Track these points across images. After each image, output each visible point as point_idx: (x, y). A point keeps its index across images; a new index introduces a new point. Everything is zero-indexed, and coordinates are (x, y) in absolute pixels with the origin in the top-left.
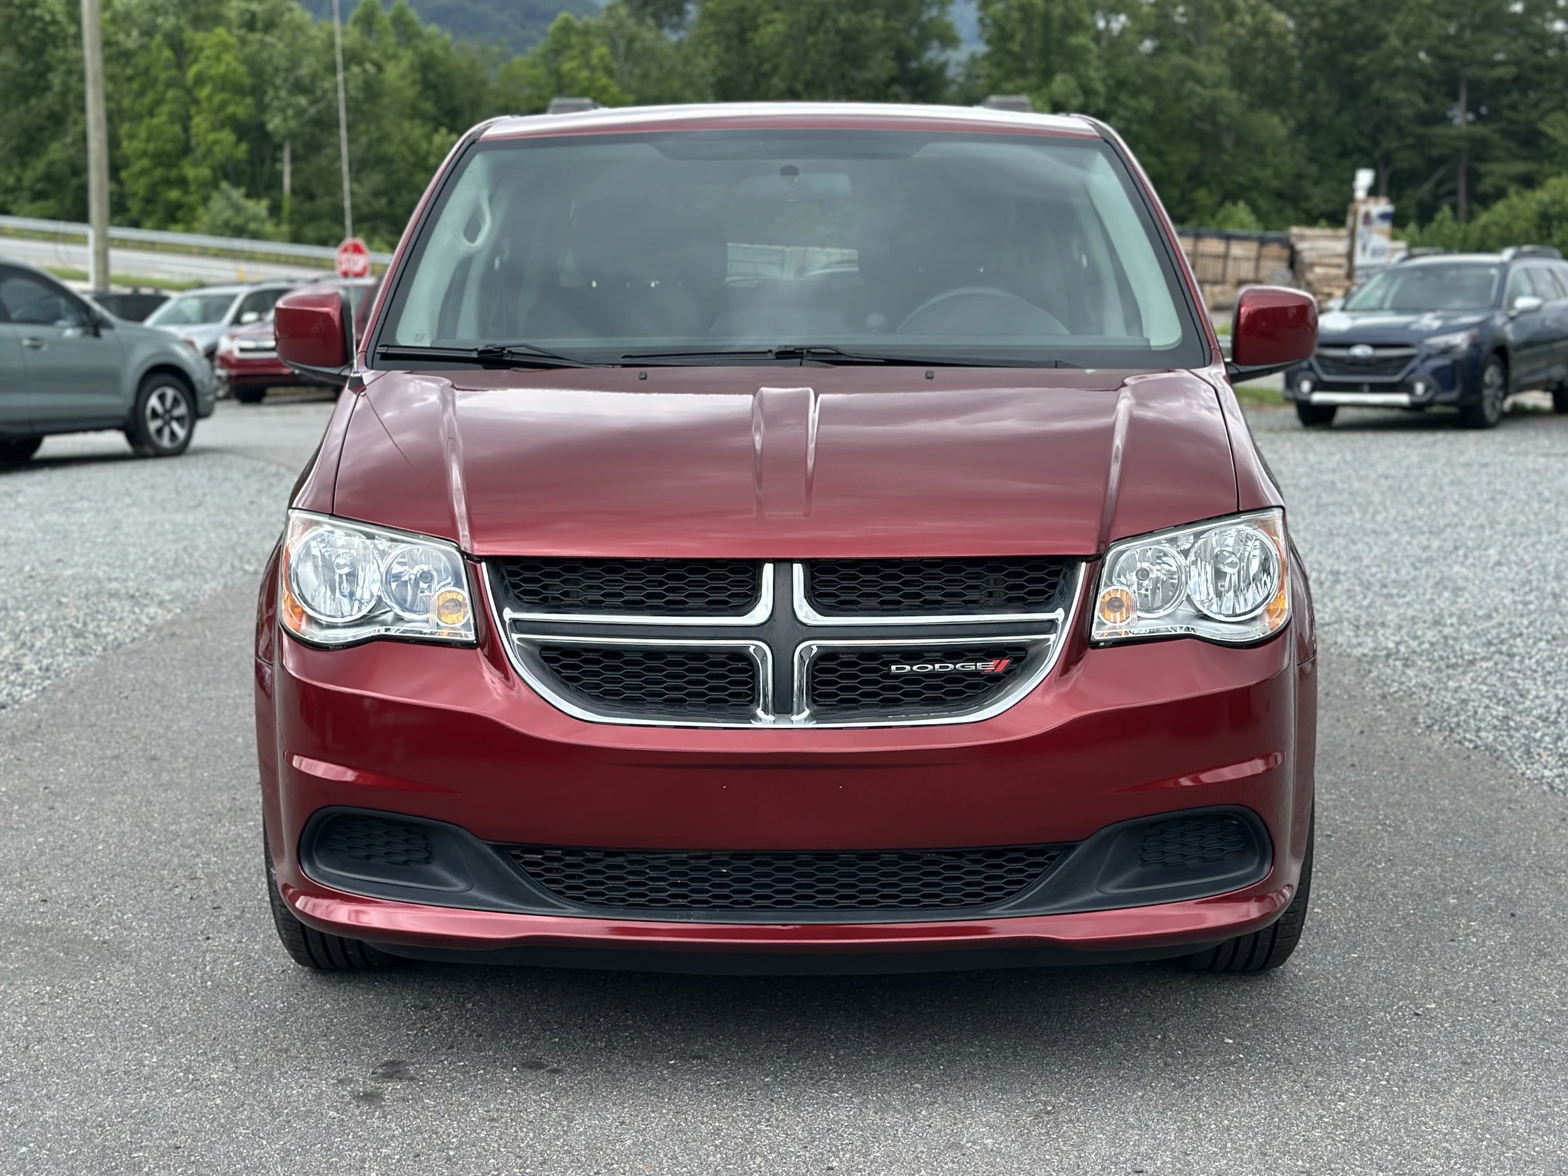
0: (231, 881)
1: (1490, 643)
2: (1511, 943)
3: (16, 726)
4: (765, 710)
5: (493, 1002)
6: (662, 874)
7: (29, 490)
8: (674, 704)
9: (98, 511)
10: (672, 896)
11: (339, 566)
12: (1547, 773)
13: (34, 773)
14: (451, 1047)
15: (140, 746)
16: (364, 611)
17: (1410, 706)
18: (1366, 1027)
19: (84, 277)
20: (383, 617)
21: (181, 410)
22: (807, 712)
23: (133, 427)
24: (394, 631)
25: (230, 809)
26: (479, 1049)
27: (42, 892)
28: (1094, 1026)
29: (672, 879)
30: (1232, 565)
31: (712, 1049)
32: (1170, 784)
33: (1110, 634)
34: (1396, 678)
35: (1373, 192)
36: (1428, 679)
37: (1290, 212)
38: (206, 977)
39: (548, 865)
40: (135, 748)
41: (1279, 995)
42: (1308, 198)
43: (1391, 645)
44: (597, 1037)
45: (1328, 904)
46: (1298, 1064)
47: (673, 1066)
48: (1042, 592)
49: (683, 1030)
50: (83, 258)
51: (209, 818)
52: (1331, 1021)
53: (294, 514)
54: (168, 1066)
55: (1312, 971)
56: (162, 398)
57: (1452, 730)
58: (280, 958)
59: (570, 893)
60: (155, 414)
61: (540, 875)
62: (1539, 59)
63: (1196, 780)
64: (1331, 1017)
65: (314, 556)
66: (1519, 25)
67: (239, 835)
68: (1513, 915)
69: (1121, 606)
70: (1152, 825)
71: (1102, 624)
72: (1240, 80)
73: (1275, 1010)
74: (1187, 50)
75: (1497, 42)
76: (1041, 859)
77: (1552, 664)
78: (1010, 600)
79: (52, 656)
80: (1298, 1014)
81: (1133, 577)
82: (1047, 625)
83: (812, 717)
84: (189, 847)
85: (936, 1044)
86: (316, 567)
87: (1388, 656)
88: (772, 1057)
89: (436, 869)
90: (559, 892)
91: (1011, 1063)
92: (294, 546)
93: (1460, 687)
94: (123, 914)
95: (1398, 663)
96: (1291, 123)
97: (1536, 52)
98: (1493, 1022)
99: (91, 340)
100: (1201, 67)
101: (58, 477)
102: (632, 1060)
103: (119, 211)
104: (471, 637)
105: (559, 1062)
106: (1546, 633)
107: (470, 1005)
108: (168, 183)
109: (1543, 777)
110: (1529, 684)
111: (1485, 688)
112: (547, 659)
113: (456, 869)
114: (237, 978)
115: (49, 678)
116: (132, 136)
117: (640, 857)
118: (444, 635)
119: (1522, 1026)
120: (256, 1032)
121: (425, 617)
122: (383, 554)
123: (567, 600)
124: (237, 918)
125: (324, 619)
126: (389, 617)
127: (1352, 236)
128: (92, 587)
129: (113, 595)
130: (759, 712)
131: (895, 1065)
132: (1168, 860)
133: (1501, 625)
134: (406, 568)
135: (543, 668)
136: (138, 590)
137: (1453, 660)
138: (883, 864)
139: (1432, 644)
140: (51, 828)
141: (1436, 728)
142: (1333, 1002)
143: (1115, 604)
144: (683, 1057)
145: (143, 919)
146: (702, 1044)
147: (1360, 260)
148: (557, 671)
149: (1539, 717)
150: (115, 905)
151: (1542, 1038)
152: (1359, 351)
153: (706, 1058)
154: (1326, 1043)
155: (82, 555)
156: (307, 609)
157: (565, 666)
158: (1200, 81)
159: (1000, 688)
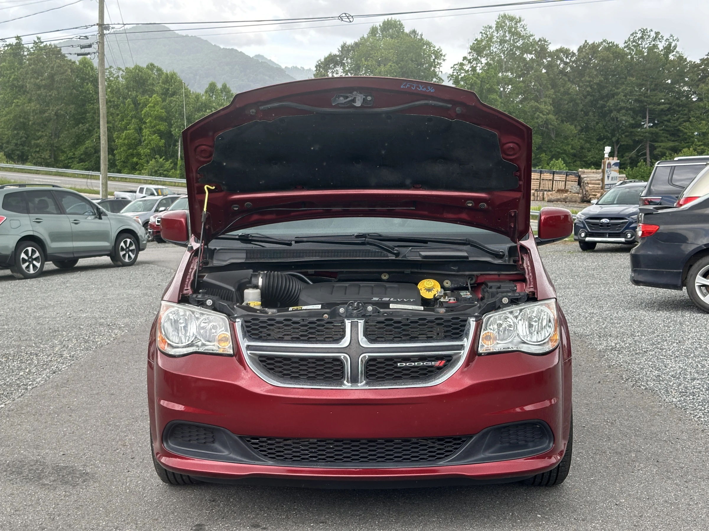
0: (139, 447)
1: (653, 344)
2: (656, 473)
3: (58, 381)
4: (348, 382)
5: (241, 498)
6: (307, 448)
7: (72, 280)
8: (311, 379)
9: (98, 289)
10: (311, 457)
11: (181, 323)
12: (674, 400)
13: (64, 401)
14: (223, 518)
15: (107, 389)
16: (190, 342)
17: (620, 371)
18: (595, 509)
19: (98, 193)
20: (197, 344)
21: (133, 247)
22: (364, 382)
23: (114, 254)
24: (201, 350)
25: (141, 416)
26: (234, 518)
27: (64, 452)
28: (485, 509)
29: (311, 450)
30: (536, 321)
31: (328, 519)
32: (512, 411)
33: (486, 350)
34: (615, 358)
35: (611, 155)
36: (628, 359)
37: (578, 163)
38: (127, 488)
39: (261, 444)
40: (105, 390)
41: (561, 496)
42: (586, 157)
43: (613, 344)
44: (282, 513)
45: (582, 456)
46: (567, 526)
47: (312, 526)
48: (458, 334)
49: (317, 510)
50: (98, 184)
51: (133, 420)
52: (581, 507)
53: (163, 303)
54: (109, 526)
55: (574, 485)
56: (125, 242)
57: (636, 382)
58: (157, 480)
59: (270, 456)
60: (123, 249)
61: (257, 448)
62: (678, 101)
63: (522, 409)
64: (581, 505)
65: (171, 319)
66: (670, 88)
67: (144, 427)
68: (657, 461)
69: (490, 338)
70: (504, 427)
71: (483, 346)
72: (558, 111)
73: (559, 502)
74: (536, 99)
75: (661, 95)
76: (459, 442)
77: (678, 353)
78: (446, 336)
79: (75, 351)
80: (568, 504)
81: (496, 327)
82: (461, 347)
83: (367, 384)
84: (124, 432)
85: (419, 517)
86: (171, 324)
87: (612, 349)
88: (352, 522)
89: (217, 445)
90: (266, 455)
91: (450, 525)
92: (163, 316)
93: (641, 362)
94: (96, 461)
95: (616, 352)
96: (579, 128)
97: (677, 99)
98: (647, 507)
99: (97, 220)
100: (542, 106)
101: (83, 274)
102: (296, 523)
103: (112, 166)
104: (231, 352)
105: (266, 525)
106: (676, 340)
107: (232, 500)
108: (132, 155)
109: (672, 401)
110: (668, 362)
111: (651, 363)
112: (261, 361)
113: (225, 446)
114: (139, 488)
115: (73, 360)
116: (118, 138)
117: (298, 441)
118: (221, 352)
119: (659, 509)
120: (145, 512)
121: (213, 344)
122: (198, 318)
123: (269, 338)
124: (141, 462)
125: (174, 345)
126: (200, 344)
127: (603, 172)
128: (93, 321)
129: (101, 324)
130: (345, 382)
131: (402, 526)
132: (511, 442)
133: (658, 336)
134: (207, 324)
135: (260, 365)
136: (111, 323)
137: (638, 351)
138: (395, 444)
139: (630, 344)
140: (69, 424)
141: (630, 380)
142: (583, 499)
143: (488, 338)
144: (316, 522)
145: (103, 463)
146: (325, 517)
147: (606, 182)
148: (265, 366)
149: (672, 376)
150: (93, 457)
151: (667, 515)
152: (604, 220)
153: (326, 523)
154: (579, 517)
155: (90, 308)
156: (167, 341)
157: (269, 364)
158: (541, 112)
159: (442, 372)
